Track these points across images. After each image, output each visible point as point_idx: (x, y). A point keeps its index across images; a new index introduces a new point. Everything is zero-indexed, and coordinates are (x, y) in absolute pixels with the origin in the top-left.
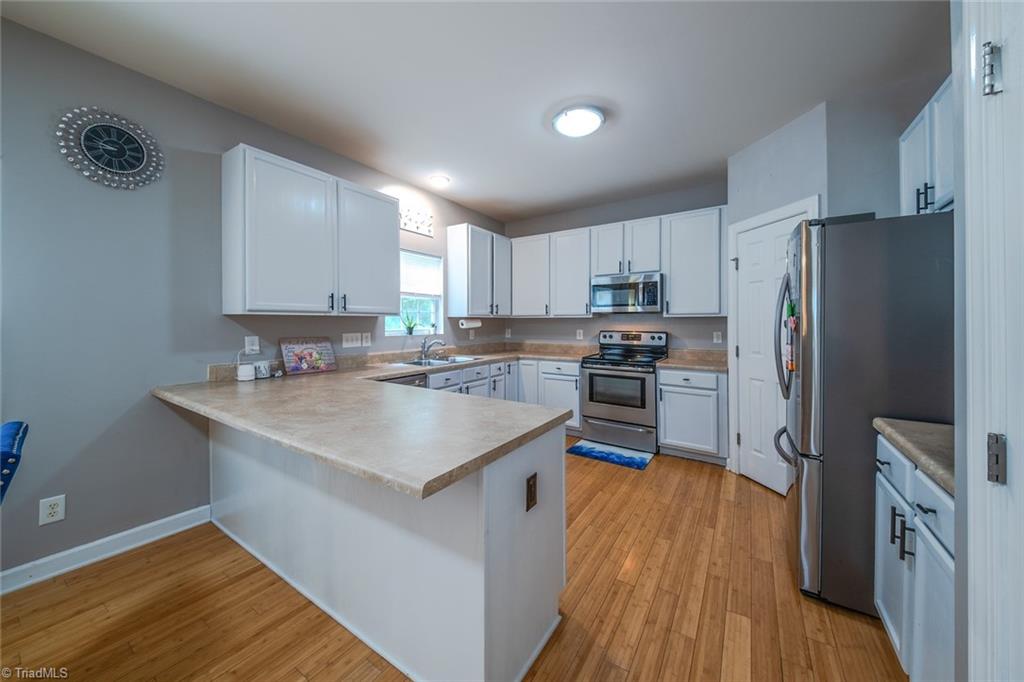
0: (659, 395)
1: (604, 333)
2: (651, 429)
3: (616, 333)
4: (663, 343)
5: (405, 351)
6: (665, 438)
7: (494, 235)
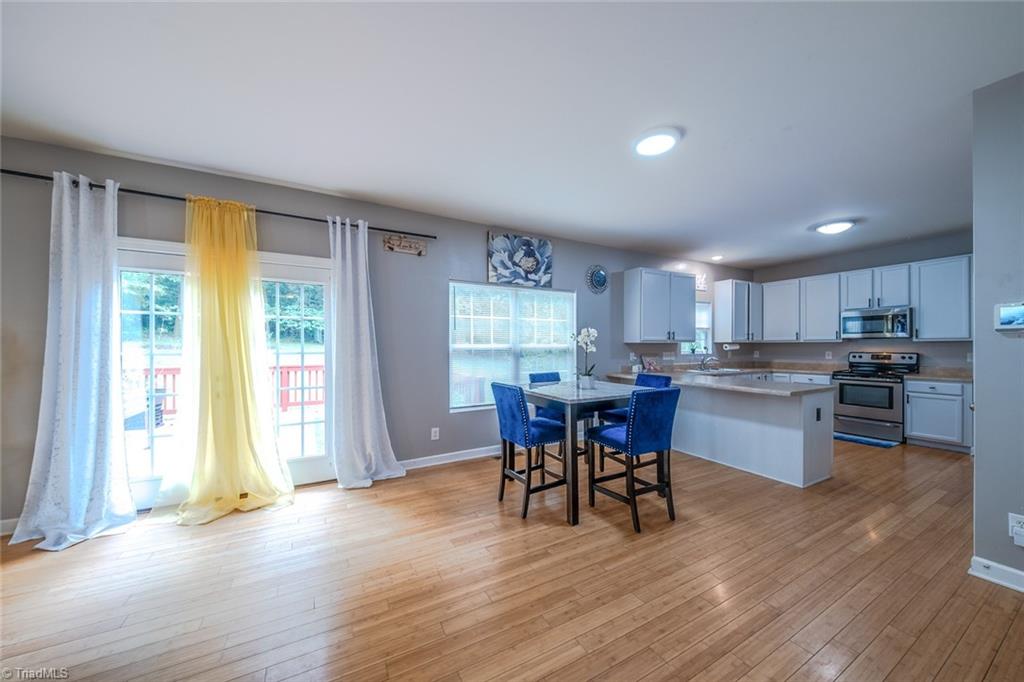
0: (905, 400)
1: (854, 354)
2: (898, 424)
3: (867, 353)
4: (914, 361)
6: (912, 431)
7: (750, 283)
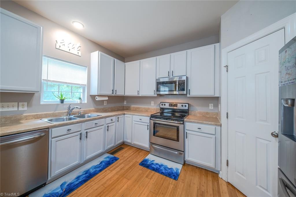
0: (185, 136)
1: (163, 103)
2: (181, 152)
3: (167, 103)
4: (187, 108)
5: (57, 112)
6: (188, 157)
7: (115, 59)
